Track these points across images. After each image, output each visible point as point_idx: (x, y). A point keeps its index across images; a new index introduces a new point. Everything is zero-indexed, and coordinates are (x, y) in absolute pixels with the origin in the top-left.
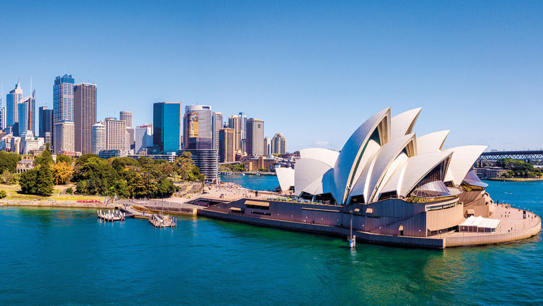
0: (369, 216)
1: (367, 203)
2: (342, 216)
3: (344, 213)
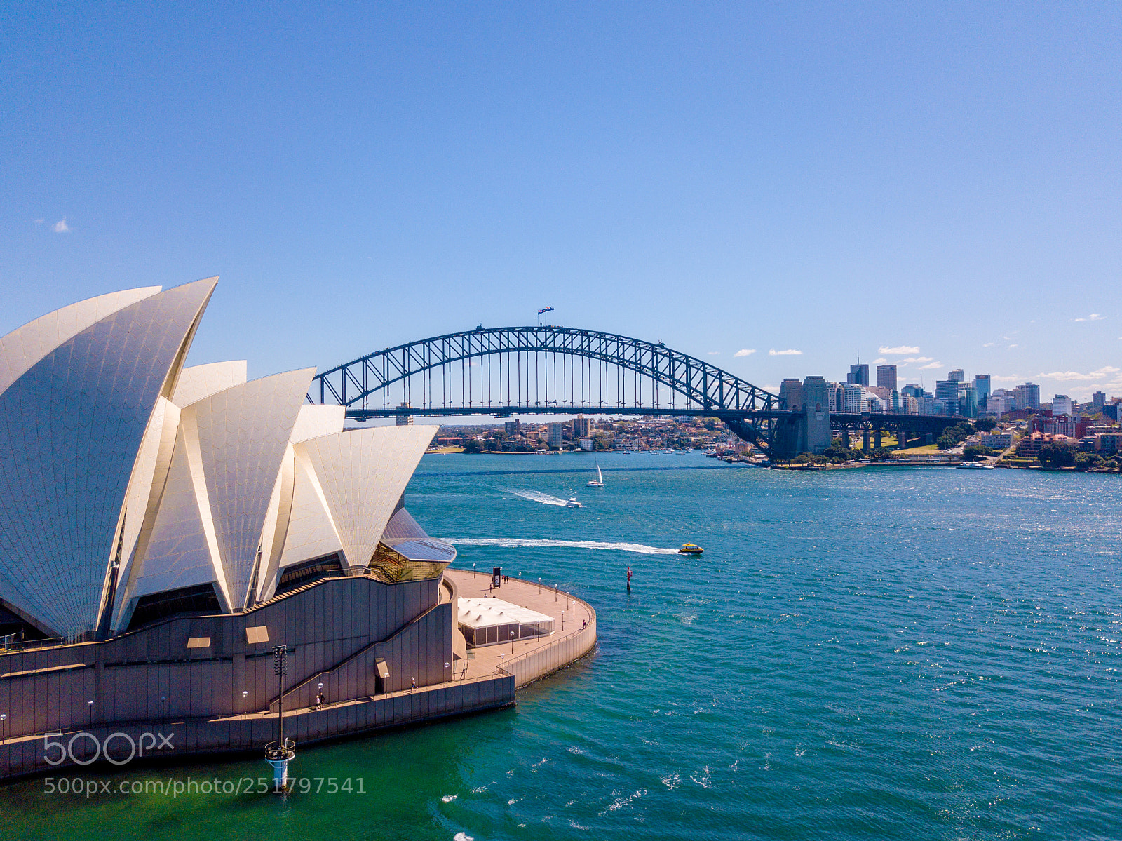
0: (256, 654)
1: (235, 611)
2: (97, 678)
3: (107, 666)
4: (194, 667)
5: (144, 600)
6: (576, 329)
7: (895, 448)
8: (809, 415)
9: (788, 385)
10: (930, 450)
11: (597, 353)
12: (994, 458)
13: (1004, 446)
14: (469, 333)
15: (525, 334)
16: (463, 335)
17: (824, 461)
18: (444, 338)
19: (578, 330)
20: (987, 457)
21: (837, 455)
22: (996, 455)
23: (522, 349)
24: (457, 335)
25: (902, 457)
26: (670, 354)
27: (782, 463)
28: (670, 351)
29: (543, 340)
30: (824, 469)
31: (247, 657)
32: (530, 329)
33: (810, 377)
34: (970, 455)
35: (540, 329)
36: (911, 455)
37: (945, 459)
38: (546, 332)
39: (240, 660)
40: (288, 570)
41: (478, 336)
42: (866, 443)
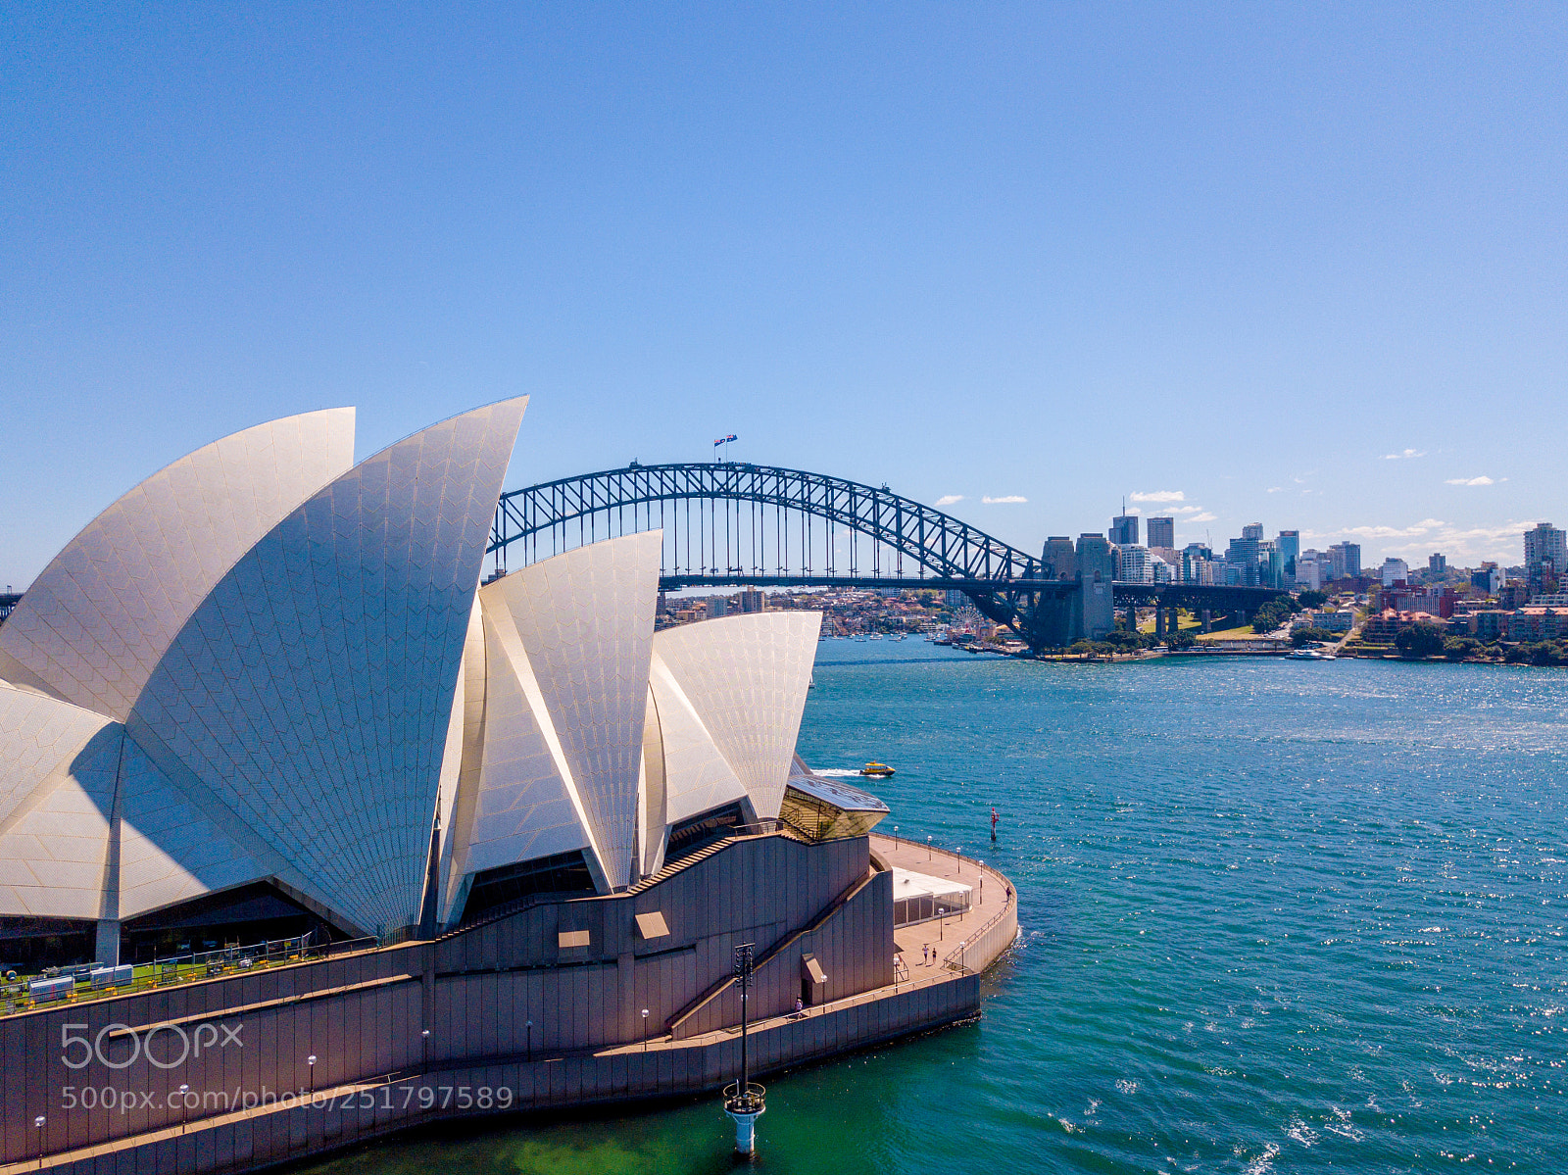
0: (652, 953)
3: (439, 976)
4: (565, 976)
5: (482, 876)
6: (769, 468)
7: (1198, 630)
8: (1086, 585)
9: (1054, 546)
10: (1244, 633)
11: (798, 501)
12: (1334, 645)
13: (1344, 628)
14: (621, 472)
15: (697, 474)
16: (609, 474)
17: (1110, 651)
18: (582, 479)
19: (772, 469)
20: (1324, 643)
21: (1123, 640)
22: (1337, 640)
23: (694, 495)
24: (602, 474)
25: (1209, 643)
26: (897, 503)
27: (1052, 654)
28: (897, 498)
29: (723, 482)
30: (1110, 661)
31: (637, 958)
32: (704, 467)
33: (1085, 534)
34: (1300, 639)
35: (718, 467)
36: (1221, 641)
37: (1269, 646)
38: (727, 471)
39: (628, 963)
40: (677, 826)
41: (631, 476)
42: (1159, 623)
